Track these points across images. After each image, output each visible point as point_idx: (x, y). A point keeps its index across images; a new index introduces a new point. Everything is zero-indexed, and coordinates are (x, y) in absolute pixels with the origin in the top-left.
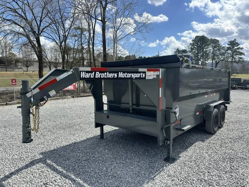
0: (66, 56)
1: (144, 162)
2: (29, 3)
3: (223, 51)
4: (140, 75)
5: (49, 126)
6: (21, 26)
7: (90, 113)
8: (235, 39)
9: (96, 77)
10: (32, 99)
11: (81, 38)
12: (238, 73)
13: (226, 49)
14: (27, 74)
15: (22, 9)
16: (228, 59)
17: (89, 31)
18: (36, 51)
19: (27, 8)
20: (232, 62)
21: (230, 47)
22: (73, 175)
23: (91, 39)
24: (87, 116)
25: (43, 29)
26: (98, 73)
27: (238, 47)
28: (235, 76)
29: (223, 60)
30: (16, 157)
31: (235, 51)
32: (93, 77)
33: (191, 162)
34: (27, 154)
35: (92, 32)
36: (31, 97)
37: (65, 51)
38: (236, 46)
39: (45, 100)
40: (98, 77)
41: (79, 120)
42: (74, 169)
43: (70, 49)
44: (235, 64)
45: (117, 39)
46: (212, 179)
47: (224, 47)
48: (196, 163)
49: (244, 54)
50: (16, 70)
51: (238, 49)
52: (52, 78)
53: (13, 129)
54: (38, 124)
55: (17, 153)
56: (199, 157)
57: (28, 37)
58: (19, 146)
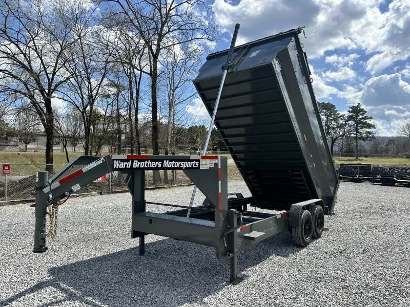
0: (92, 127)
1: (199, 284)
2: (37, 47)
3: (342, 122)
4: (193, 164)
5: (63, 237)
6: (21, 81)
7: (126, 219)
8: (359, 104)
9: (134, 167)
10: (51, 196)
11: (117, 100)
12: (366, 156)
13: (346, 118)
14: (25, 156)
15: (25, 55)
16: (351, 134)
17: (131, 88)
18: (43, 120)
19: (33, 54)
20: (355, 138)
21: (352, 116)
22: (98, 300)
23: (133, 101)
24: (122, 223)
25: (57, 86)
26: (137, 161)
27: (365, 115)
28: (361, 160)
29: (342, 136)
30: (16, 279)
31: (361, 123)
32: (130, 167)
33: (263, 282)
34: (31, 276)
35: (135, 91)
36: (49, 193)
37: (91, 119)
38: (362, 115)
39: (66, 196)
40: (136, 167)
41: (109, 229)
42: (100, 294)
43: (98, 116)
44: (361, 142)
45: (174, 102)
46: (284, 302)
47: (343, 116)
48: (269, 284)
49: (373, 127)
50: (7, 148)
51: (365, 118)
52: (76, 169)
53: (7, 241)
54: (55, 228)
55: (17, 275)
56: (275, 277)
57: (31, 97)
58: (19, 266)
